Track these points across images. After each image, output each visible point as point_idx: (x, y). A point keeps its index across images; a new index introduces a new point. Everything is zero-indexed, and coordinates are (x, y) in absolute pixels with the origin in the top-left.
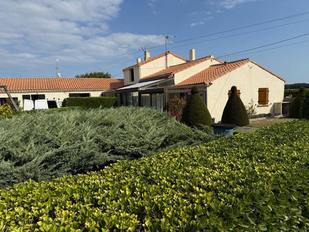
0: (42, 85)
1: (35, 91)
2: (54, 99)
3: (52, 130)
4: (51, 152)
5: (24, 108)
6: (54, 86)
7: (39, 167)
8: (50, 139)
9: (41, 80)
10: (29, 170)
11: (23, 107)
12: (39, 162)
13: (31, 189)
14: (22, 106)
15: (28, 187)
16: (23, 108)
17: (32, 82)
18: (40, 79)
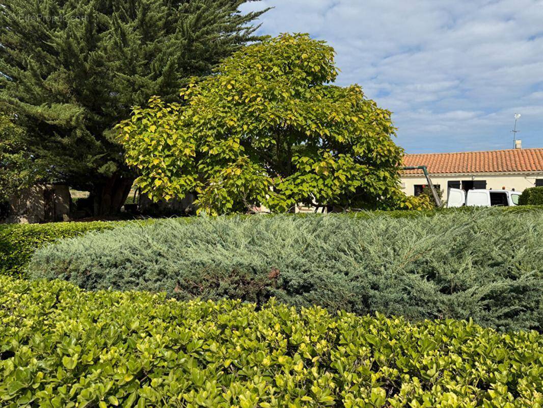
0: (482, 164)
1: (470, 174)
2: (504, 188)
3: (503, 245)
4: (502, 284)
5: (449, 203)
6: (507, 165)
7: (479, 304)
8: (500, 259)
9: (482, 155)
10: (462, 304)
11: (448, 200)
12: (480, 296)
13: (472, 335)
14: (446, 199)
15: (468, 330)
16: (447, 202)
17: (466, 158)
18: (480, 153)
